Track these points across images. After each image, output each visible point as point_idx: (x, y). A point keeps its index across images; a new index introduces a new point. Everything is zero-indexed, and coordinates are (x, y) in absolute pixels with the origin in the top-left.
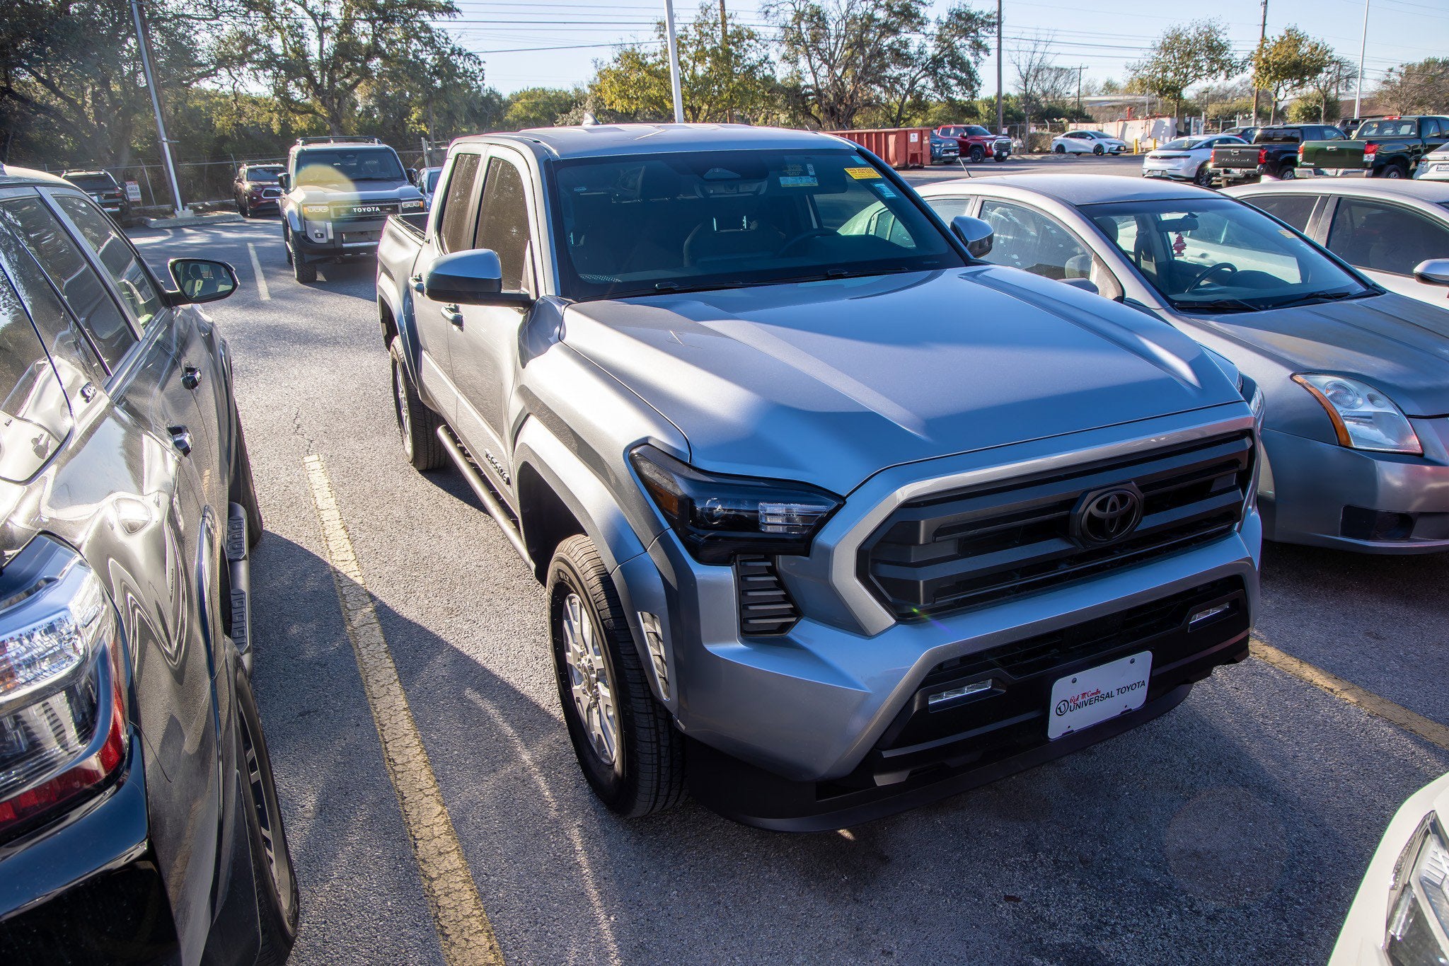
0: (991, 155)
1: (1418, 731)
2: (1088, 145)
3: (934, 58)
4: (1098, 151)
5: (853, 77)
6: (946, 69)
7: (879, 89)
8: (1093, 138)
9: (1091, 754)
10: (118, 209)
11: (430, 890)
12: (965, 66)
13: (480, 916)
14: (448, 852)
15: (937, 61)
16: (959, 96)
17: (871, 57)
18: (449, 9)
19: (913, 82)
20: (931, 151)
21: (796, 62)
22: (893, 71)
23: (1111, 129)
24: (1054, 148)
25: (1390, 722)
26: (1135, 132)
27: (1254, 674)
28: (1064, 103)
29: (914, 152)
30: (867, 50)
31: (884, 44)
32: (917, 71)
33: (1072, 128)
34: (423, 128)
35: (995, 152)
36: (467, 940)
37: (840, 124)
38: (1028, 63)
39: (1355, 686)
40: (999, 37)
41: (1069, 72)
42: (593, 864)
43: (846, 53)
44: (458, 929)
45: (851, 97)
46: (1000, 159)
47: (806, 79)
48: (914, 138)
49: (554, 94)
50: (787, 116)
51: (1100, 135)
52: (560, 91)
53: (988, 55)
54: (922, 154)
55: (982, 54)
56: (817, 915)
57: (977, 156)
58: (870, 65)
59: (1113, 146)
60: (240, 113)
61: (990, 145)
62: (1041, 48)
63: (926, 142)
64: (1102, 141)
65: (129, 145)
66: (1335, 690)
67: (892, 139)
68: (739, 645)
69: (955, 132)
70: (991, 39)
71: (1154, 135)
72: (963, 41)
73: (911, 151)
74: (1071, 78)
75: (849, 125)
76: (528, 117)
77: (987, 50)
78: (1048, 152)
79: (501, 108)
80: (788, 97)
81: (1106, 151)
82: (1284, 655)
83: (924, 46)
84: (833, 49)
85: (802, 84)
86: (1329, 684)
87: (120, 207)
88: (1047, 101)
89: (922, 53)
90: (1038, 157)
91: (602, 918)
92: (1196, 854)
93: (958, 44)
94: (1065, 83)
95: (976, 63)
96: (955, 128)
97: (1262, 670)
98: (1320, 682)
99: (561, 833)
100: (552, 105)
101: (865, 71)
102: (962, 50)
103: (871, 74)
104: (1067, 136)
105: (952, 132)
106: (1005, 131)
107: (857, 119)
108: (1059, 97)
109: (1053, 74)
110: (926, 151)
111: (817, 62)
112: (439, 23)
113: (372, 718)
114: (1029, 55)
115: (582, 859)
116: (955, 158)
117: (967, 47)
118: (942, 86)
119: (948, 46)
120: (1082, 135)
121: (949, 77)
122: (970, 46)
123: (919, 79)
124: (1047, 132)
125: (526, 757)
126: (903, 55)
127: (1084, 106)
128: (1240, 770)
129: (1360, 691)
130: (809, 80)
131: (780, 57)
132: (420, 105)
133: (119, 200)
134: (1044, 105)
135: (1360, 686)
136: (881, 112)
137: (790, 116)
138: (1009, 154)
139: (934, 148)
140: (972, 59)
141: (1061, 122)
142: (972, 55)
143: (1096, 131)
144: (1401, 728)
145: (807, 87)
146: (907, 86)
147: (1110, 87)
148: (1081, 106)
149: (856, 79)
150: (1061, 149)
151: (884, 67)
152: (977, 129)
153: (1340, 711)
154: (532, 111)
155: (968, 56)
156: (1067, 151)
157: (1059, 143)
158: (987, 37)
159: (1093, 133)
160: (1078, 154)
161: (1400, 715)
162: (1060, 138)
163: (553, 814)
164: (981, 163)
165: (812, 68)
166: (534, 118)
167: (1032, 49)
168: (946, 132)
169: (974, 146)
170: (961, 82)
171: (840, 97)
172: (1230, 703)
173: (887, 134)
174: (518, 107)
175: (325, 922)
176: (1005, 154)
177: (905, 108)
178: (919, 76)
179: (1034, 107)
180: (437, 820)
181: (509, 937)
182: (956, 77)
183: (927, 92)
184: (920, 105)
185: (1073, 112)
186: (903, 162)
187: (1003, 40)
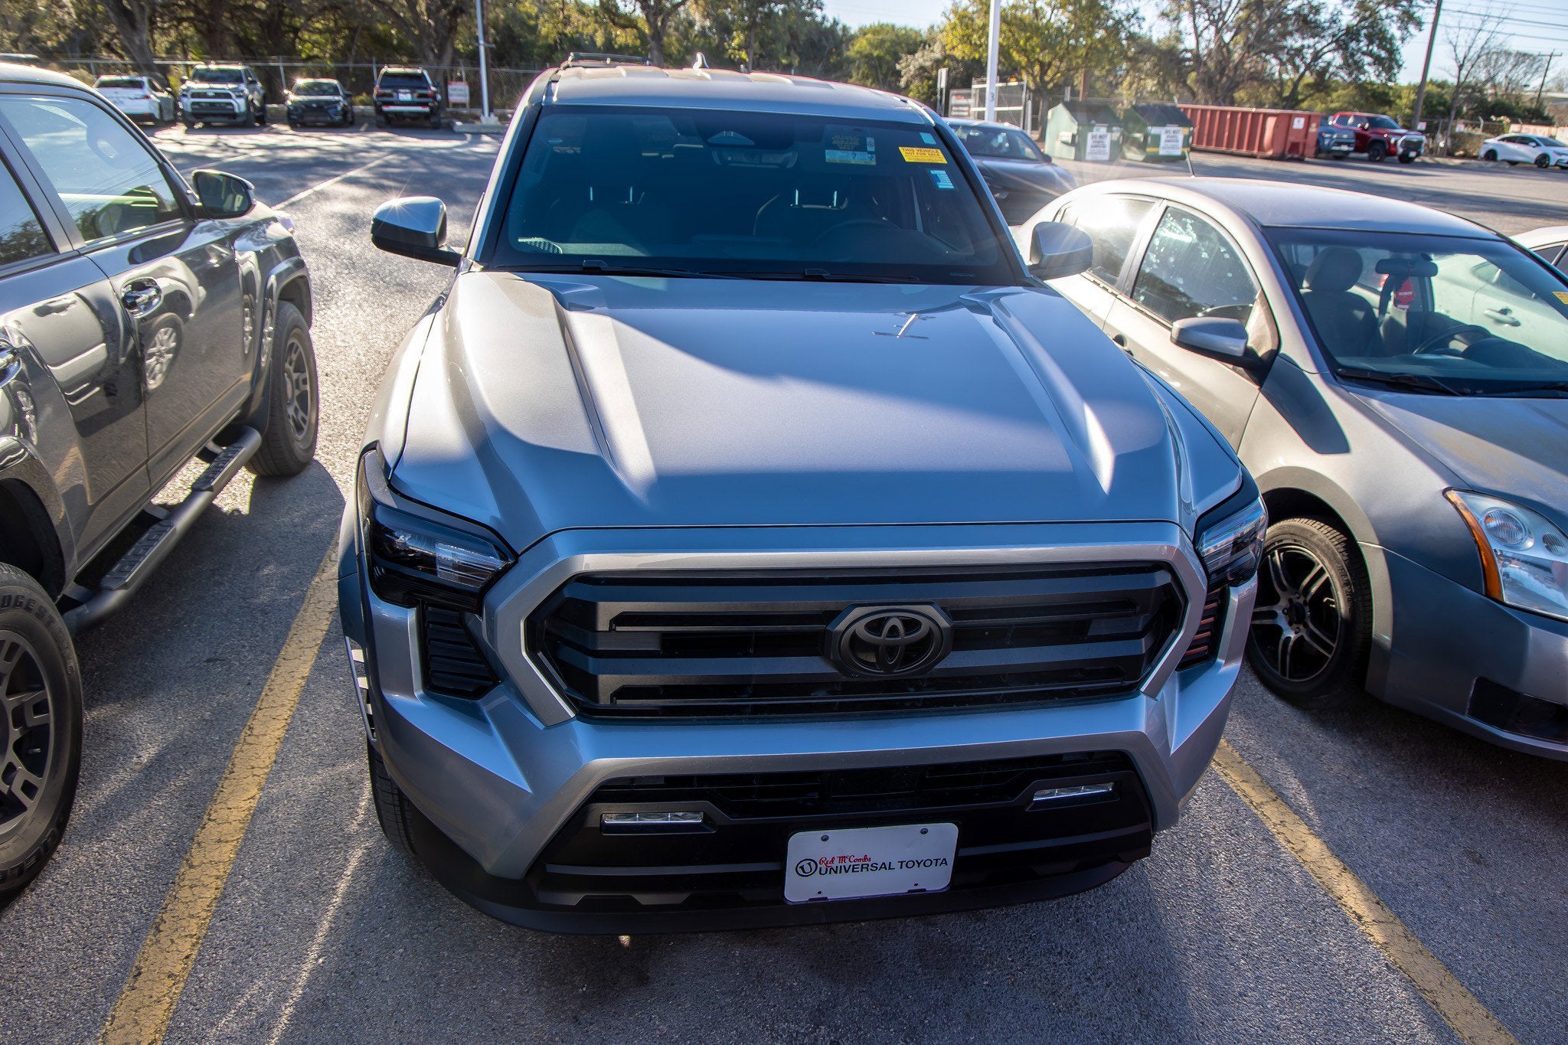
0: (1394, 154)
1: (1442, 1007)
2: (1530, 153)
3: (1349, 29)
4: (1542, 163)
5: (1245, 44)
6: (1362, 44)
7: (1274, 61)
8: (1538, 145)
9: (978, 920)
10: (427, 109)
11: (182, 877)
12: (1386, 42)
13: (204, 919)
14: (227, 842)
15: (1352, 33)
16: (1371, 74)
17: (1270, 23)
19: (1317, 56)
20: (1318, 142)
21: (1177, 19)
22: (1294, 42)
24: (1482, 153)
25: (1410, 983)
27: (1268, 870)
28: (1518, 98)
29: (1297, 141)
30: (1268, 13)
31: (1289, 7)
32: (1325, 43)
33: (1514, 130)
34: (744, 55)
35: (1400, 150)
36: (172, 941)
37: (1217, 98)
38: (1469, 44)
39: (1398, 921)
40: (1438, 8)
41: (1534, 59)
42: (348, 895)
43: (1241, 14)
44: (175, 927)
45: (1236, 68)
46: (1405, 160)
47: (1186, 42)
48: (1299, 124)
49: (903, 32)
50: (1155, 82)
51: (1550, 142)
52: (911, 30)
53: (1420, 30)
54: (1305, 144)
55: (1412, 28)
56: (523, 1023)
57: (1376, 153)
58: (1267, 31)
59: (1563, 157)
60: (567, 21)
61: (1396, 142)
62: (1490, 25)
63: (1313, 129)
64: (1550, 151)
65: (453, 47)
66: (1364, 919)
67: (1271, 122)
69: (1354, 122)
70: (1427, 10)
72: (1391, 11)
73: (1292, 139)
74: (1535, 66)
75: (1228, 100)
76: (872, 54)
77: (1419, 24)
78: (1475, 158)
79: (841, 42)
80: (1160, 60)
81: (1552, 163)
82: (1327, 853)
83: (1340, 12)
84: (1224, 9)
85: (1181, 47)
86: (1362, 909)
87: (430, 107)
88: (1496, 94)
89: (1334, 22)
90: (1457, 162)
91: (313, 957)
93: (1383, 13)
94: (1526, 74)
95: (1403, 39)
96: (1355, 116)
97: (1283, 867)
98: (1351, 903)
99: (343, 851)
100: (899, 44)
101: (1258, 37)
102: (1388, 21)
103: (1267, 42)
104: (1503, 140)
105: (1351, 121)
106: (1422, 126)
107: (1240, 94)
108: (1513, 90)
109: (1512, 60)
110: (1311, 141)
111: (1202, 22)
113: (266, 680)
114: (1472, 33)
115: (342, 886)
116: (1348, 152)
117: (1395, 18)
118: (1352, 65)
119: (1370, 16)
120: (1524, 140)
121: (1364, 53)
122: (1399, 18)
123: (1325, 53)
124: (1479, 132)
126: (1311, 22)
127: (1545, 103)
128: (1154, 992)
129: (1399, 930)
130: (1189, 42)
131: (1158, 12)
132: (743, 29)
133: (431, 100)
134: (1490, 99)
135: (1404, 923)
136: (1271, 89)
137: (1159, 83)
138: (1418, 155)
139: (1324, 138)
140: (1398, 34)
141: (1501, 122)
142: (1399, 28)
143: (1546, 136)
144: (1420, 996)
145: (1186, 50)
146: (1308, 61)
148: (1541, 104)
149: (1249, 47)
150: (1491, 155)
151: (1284, 35)
152: (1383, 120)
153: (1351, 948)
154: (876, 49)
155: (1393, 30)
156: (1499, 158)
157: (1491, 147)
158: (1423, 8)
159: (1539, 138)
160: (1513, 163)
161: (1432, 977)
162: (1493, 142)
163: (354, 827)
164: (1380, 162)
165: (1195, 28)
166: (878, 56)
167: (1477, 27)
168: (1343, 120)
169: (1375, 141)
170: (1378, 61)
171: (1222, 67)
172: (1208, 899)
173: (1266, 116)
174: (863, 41)
175: (67, 884)
176: (1412, 154)
177: (1300, 88)
178: (1325, 50)
179: (1476, 100)
180: (242, 804)
181: (213, 951)
182: (1370, 54)
183: (1331, 69)
184: (1322, 84)
185: (1529, 110)
186: (1279, 150)
187: (1442, 12)
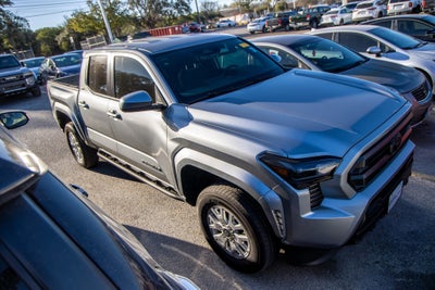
2: (226, 24)
3: (176, 4)
4: (230, 26)
5: (153, 12)
6: (181, 6)
7: (161, 15)
8: (227, 22)
12: (186, 5)
16: (186, 14)
18: (9, 3)
19: (171, 12)
21: (134, 9)
22: (165, 9)
23: (232, 19)
24: (217, 26)
26: (239, 19)
28: (215, 12)
33: (220, 20)
34: (10, 46)
35: (201, 30)
37: (151, 28)
43: (149, 4)
45: (153, 18)
46: (203, 31)
48: (176, 29)
51: (229, 21)
52: (54, 28)
58: (157, 8)
61: (199, 28)
63: (180, 29)
64: (230, 23)
67: (170, 30)
68: (311, 213)
71: (244, 19)
76: (45, 38)
78: (216, 28)
80: (134, 21)
81: (232, 25)
85: (137, 16)
89: (172, 2)
90: (214, 30)
92: (412, 233)
94: (214, 7)
95: (189, 4)
96: (187, 24)
99: (230, 286)
100: (53, 32)
103: (158, 10)
104: (219, 22)
106: (202, 23)
107: (157, 25)
108: (213, 11)
109: (209, 4)
111: (140, 9)
112: (6, 8)
118: (180, 12)
120: (224, 22)
121: (182, 9)
124: (213, 22)
125: (199, 262)
126: (166, 4)
127: (220, 12)
130: (139, 14)
131: (129, 8)
132: (7, 38)
134: (209, 14)
137: (136, 27)
141: (217, 18)
143: (227, 20)
145: (139, 17)
146: (169, 13)
147: (225, 6)
150: (219, 26)
151: (161, 8)
152: (193, 24)
154: (46, 36)
155: (187, 2)
156: (221, 27)
160: (224, 27)
161: (428, 177)
165: (139, 11)
166: (47, 38)
169: (195, 28)
170: (186, 10)
171: (150, 19)
173: (168, 29)
174: (40, 34)
177: (171, 20)
178: (173, 9)
179: (207, 15)
182: (184, 9)
183: (176, 14)
184: (175, 18)
185: (218, 15)
